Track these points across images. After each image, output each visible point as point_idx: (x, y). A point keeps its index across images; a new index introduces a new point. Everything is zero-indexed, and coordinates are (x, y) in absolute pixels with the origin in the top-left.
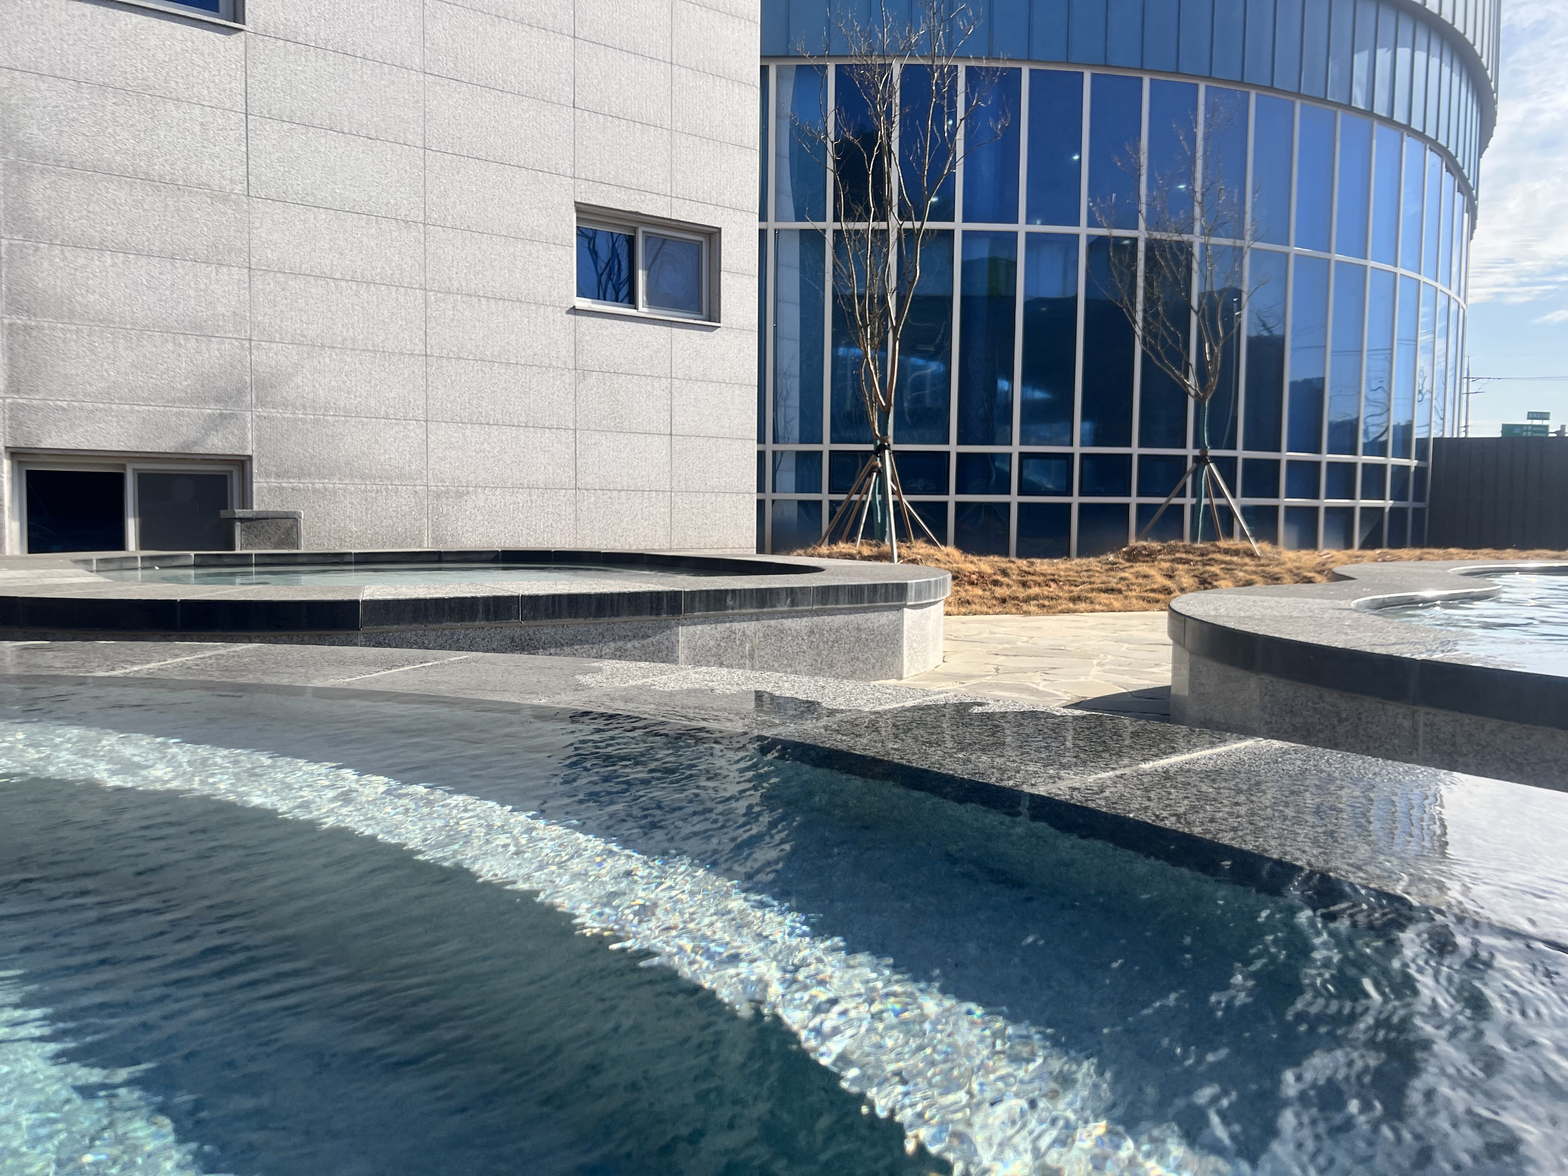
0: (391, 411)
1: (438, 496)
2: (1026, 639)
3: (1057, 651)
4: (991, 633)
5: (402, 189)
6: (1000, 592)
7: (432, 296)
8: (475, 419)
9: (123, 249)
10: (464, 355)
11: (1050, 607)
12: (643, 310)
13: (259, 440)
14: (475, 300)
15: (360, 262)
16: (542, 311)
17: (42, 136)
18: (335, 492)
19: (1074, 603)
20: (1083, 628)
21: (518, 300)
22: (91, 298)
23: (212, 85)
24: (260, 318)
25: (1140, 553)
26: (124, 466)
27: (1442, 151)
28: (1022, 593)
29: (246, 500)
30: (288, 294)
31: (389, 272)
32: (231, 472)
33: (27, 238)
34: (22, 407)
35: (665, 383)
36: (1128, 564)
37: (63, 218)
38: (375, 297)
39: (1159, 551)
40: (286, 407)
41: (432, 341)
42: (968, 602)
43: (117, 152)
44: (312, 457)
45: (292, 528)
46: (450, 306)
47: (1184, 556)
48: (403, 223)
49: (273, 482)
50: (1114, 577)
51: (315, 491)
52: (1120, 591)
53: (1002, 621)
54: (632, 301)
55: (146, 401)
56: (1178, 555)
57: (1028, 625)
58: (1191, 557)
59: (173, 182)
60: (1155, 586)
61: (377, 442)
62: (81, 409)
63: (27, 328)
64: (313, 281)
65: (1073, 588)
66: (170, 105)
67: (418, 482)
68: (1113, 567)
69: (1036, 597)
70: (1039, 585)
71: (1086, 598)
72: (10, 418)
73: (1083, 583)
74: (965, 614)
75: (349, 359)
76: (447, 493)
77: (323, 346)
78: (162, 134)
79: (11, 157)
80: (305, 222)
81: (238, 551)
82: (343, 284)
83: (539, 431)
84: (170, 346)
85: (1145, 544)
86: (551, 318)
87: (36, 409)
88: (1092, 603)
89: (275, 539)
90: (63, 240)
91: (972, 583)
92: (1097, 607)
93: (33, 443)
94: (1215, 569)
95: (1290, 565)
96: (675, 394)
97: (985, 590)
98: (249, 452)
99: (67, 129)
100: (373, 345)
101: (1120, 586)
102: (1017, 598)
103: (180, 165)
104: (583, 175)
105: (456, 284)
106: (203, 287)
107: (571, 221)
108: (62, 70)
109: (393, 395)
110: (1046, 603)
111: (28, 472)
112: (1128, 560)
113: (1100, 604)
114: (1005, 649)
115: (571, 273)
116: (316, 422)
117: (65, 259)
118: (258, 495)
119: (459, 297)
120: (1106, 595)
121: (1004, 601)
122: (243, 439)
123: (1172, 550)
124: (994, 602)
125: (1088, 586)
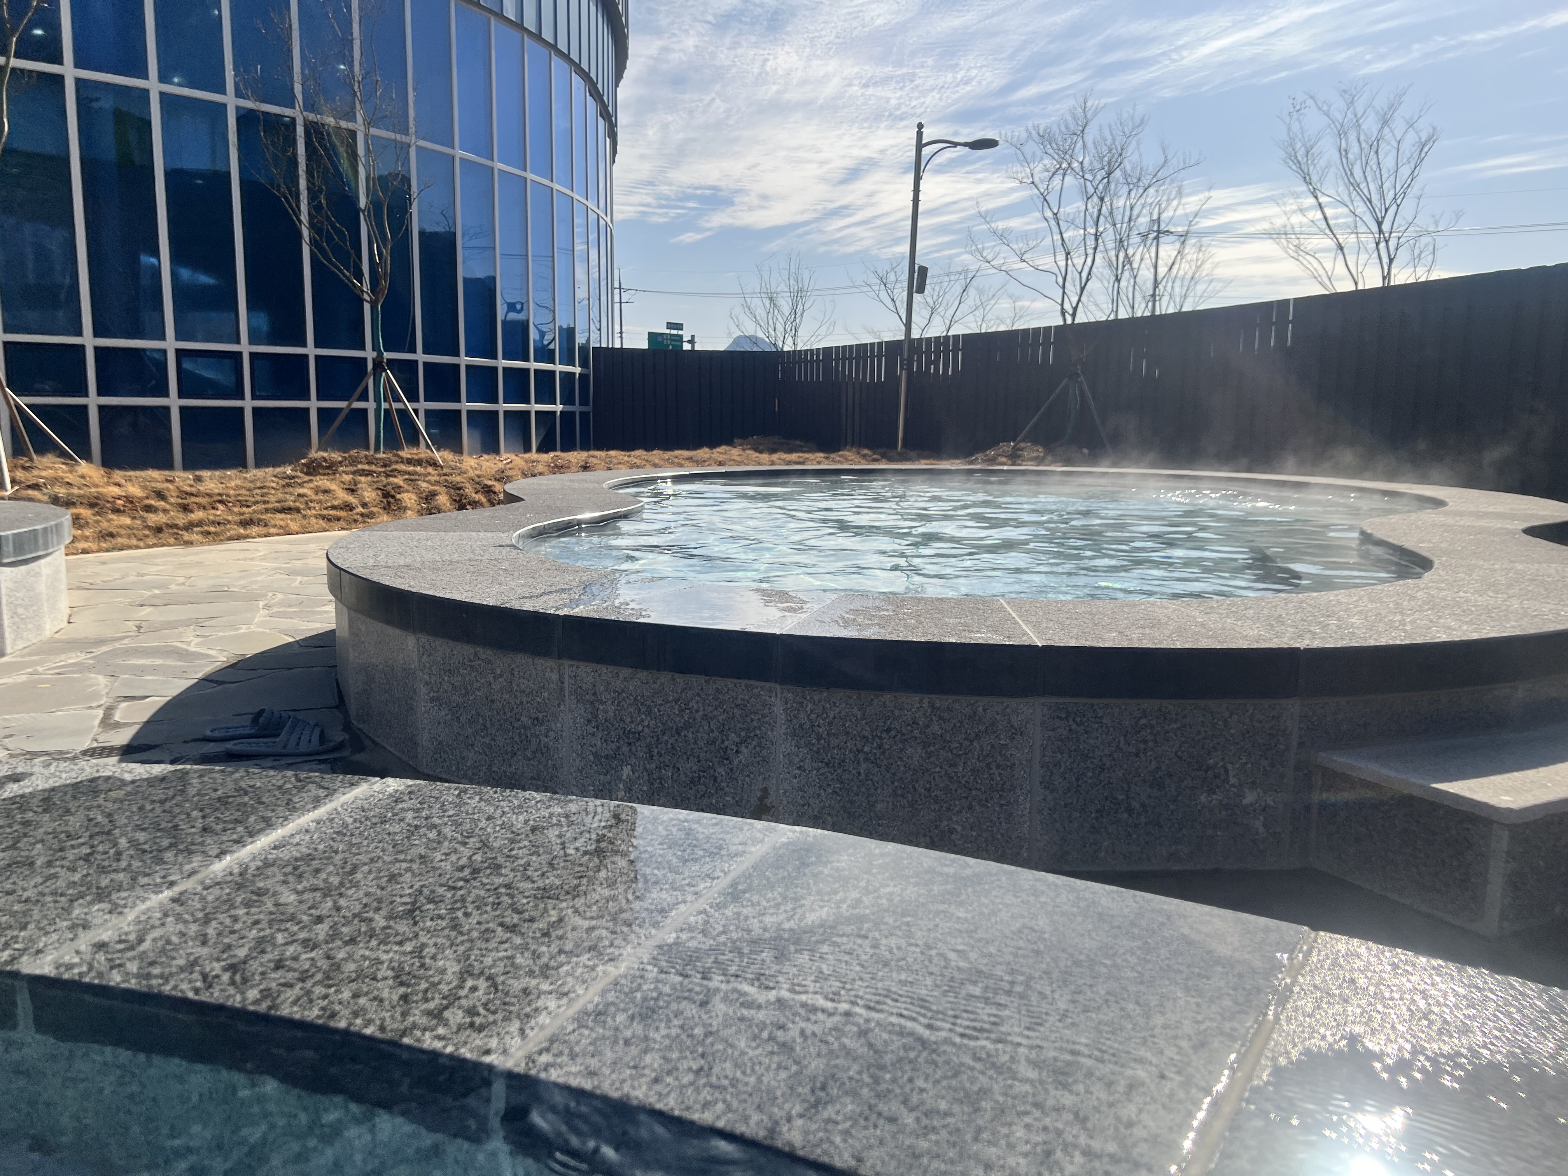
2: (182, 580)
3: (219, 593)
4: (139, 574)
6: (153, 519)
11: (215, 533)
19: (245, 528)
20: (252, 559)
25: (320, 465)
27: (585, 76)
28: (181, 519)
36: (307, 478)
39: (340, 462)
42: (112, 535)
47: (366, 467)
50: (291, 494)
52: (298, 510)
53: (155, 556)
56: (360, 467)
57: (188, 559)
58: (373, 468)
60: (336, 503)
65: (245, 509)
68: (289, 482)
69: (200, 523)
70: (204, 508)
71: (260, 520)
73: (256, 503)
74: (107, 551)
85: (325, 454)
88: (266, 525)
91: (116, 511)
92: (272, 530)
94: (398, 481)
95: (471, 474)
97: (134, 518)
101: (298, 504)
102: (176, 526)
110: (212, 529)
112: (307, 474)
113: (275, 526)
114: (155, 596)
120: (282, 516)
121: (159, 530)
123: (354, 461)
124: (147, 532)
125: (262, 507)
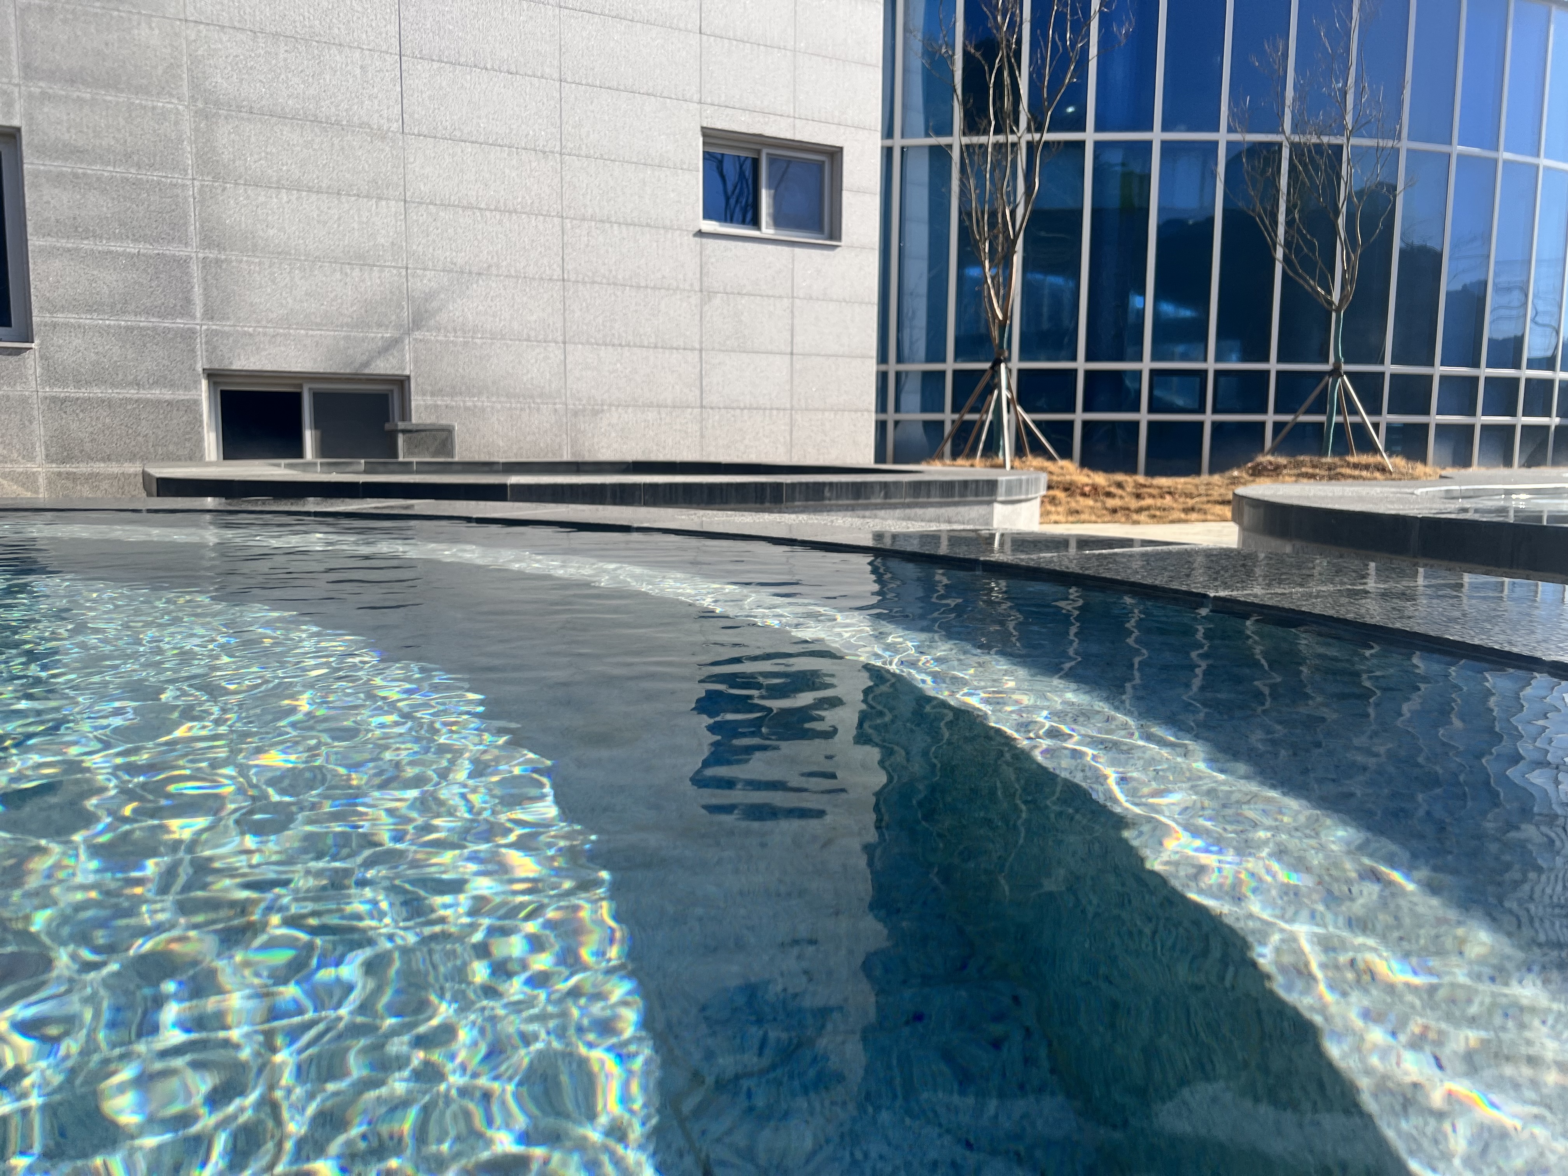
0: (533, 334)
1: (576, 414)
5: (540, 121)
6: (1111, 503)
7: (568, 224)
8: (608, 340)
9: (297, 186)
10: (598, 279)
11: (1161, 517)
12: (767, 230)
13: (416, 361)
14: (607, 225)
15: (502, 192)
16: (669, 236)
17: (225, 85)
18: (483, 410)
19: (1186, 514)
21: (648, 225)
22: (271, 232)
23: (369, 30)
24: (415, 247)
25: (1265, 468)
26: (301, 386)
28: (1134, 504)
29: (405, 415)
30: (439, 224)
31: (529, 202)
32: (392, 391)
33: (215, 179)
34: (216, 333)
35: (786, 302)
36: (1250, 478)
37: (246, 160)
38: (516, 226)
39: (1286, 466)
40: (439, 330)
41: (569, 267)
42: (1077, 512)
43: (289, 96)
44: (463, 377)
45: (447, 439)
46: (585, 232)
47: (1310, 471)
48: (541, 155)
49: (429, 400)
51: (467, 409)
54: (755, 223)
55: (319, 326)
56: (1304, 470)
58: (1317, 471)
59: (338, 123)
61: (520, 362)
62: (265, 334)
63: (217, 261)
64: (461, 212)
65: (1188, 500)
66: (334, 50)
67: (557, 401)
68: (1234, 481)
69: (1148, 508)
70: (1154, 497)
71: (1200, 509)
72: (207, 343)
73: (1200, 495)
74: (1072, 523)
75: (494, 285)
76: (584, 410)
77: (470, 273)
78: (328, 77)
79: (200, 105)
80: (453, 155)
81: (401, 459)
82: (488, 213)
83: (667, 351)
84: (338, 275)
85: (1276, 459)
86: (678, 241)
87: (227, 335)
88: (1205, 513)
89: (432, 449)
90: (246, 180)
91: (1084, 495)
92: (1209, 517)
93: (225, 365)
96: (796, 313)
97: (1096, 501)
98: (407, 373)
99: (246, 76)
100: (516, 271)
102: (1128, 509)
103: (344, 106)
104: (709, 100)
105: (590, 211)
106: (365, 220)
107: (697, 145)
108: (239, 22)
109: (534, 318)
110: (1158, 513)
111: (222, 392)
112: (1252, 475)
115: (697, 196)
116: (466, 344)
117: (248, 197)
118: (416, 412)
119: (593, 223)
121: (1114, 511)
122: (403, 360)
123: (1299, 465)
124: (1104, 512)
125: (1205, 499)
